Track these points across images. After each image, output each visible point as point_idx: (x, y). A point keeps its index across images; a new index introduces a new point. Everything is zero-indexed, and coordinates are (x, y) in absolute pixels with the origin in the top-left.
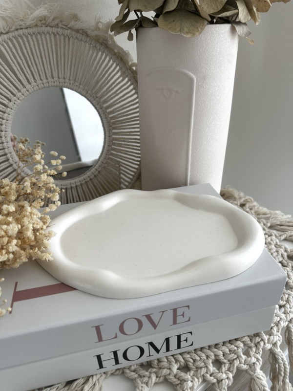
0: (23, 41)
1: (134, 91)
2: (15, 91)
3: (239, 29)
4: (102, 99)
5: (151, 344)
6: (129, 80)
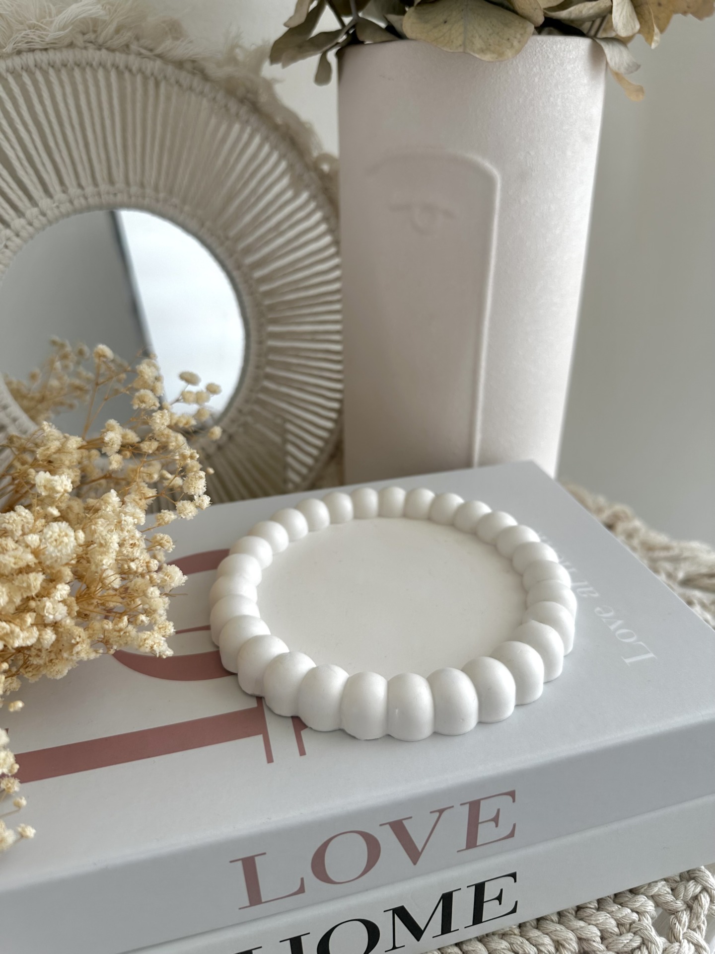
0: (35, 83)
1: (323, 227)
2: (8, 214)
3: (612, 53)
4: (242, 245)
5: (401, 913)
6: (312, 197)
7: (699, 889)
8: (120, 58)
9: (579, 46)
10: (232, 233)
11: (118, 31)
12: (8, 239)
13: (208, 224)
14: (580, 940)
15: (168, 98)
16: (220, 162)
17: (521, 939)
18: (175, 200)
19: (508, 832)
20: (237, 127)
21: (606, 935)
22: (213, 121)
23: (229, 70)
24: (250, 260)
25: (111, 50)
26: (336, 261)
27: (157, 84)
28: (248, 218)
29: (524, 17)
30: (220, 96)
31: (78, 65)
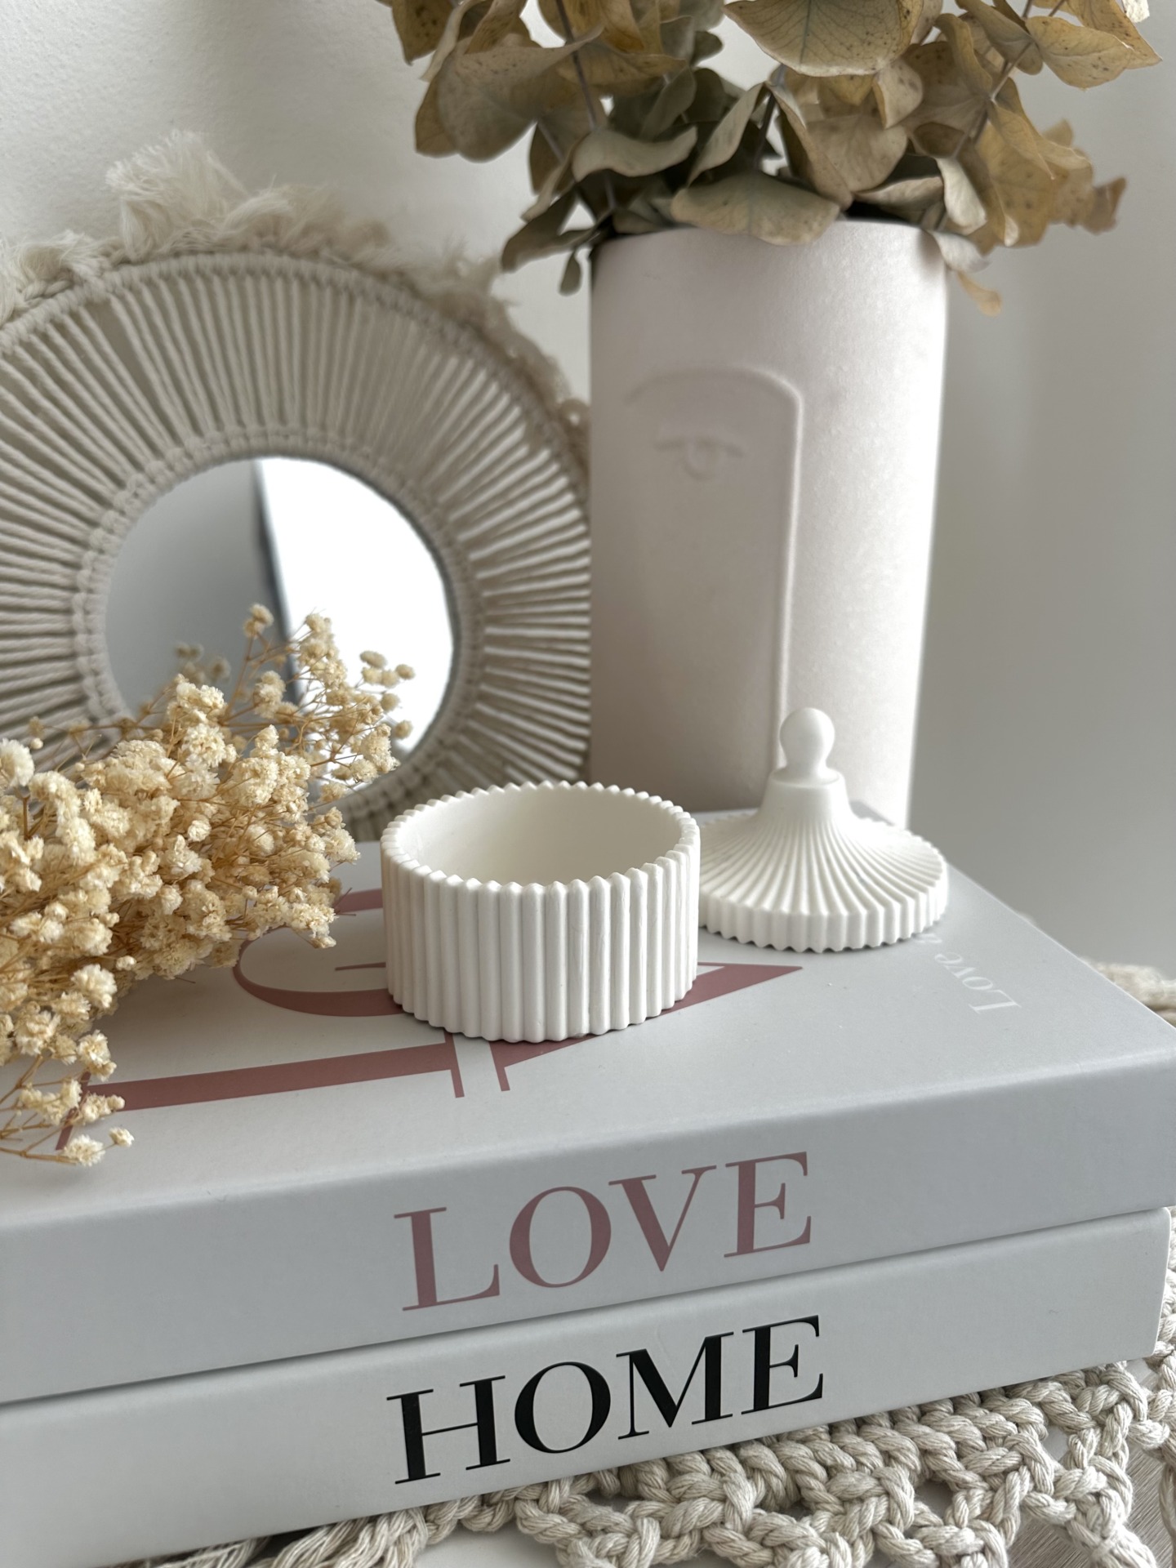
1: (569, 498)
2: (142, 453)
3: (950, 247)
4: (455, 516)
5: (641, 1362)
6: (555, 457)
7: (1114, 1397)
8: (305, 266)
9: (901, 239)
10: (443, 498)
11: (307, 231)
12: (140, 485)
13: (410, 483)
14: (924, 1453)
15: (365, 320)
16: (428, 405)
17: (830, 1445)
18: (367, 449)
19: (799, 1232)
20: (453, 362)
21: (965, 1451)
22: (422, 351)
23: (448, 284)
24: (464, 536)
25: (294, 255)
26: (584, 544)
27: (351, 300)
28: (465, 480)
29: (827, 197)
30: (434, 317)
31: (251, 272)
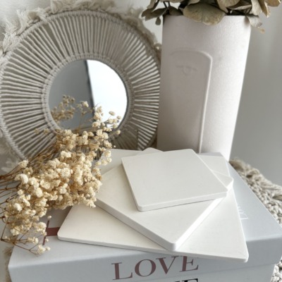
1: (156, 68)
2: (56, 61)
3: (252, 20)
4: (128, 73)
6: (153, 58)
8: (94, 13)
9: (242, 18)
10: (126, 69)
11: (94, 5)
12: (56, 69)
13: (118, 66)
15: (108, 24)
18: (108, 58)
20: (130, 34)
22: (122, 32)
24: (130, 78)
25: (92, 10)
27: (105, 21)
28: (131, 64)
29: (222, 11)
30: (125, 25)
31: (81, 15)
